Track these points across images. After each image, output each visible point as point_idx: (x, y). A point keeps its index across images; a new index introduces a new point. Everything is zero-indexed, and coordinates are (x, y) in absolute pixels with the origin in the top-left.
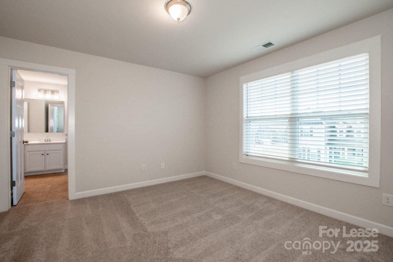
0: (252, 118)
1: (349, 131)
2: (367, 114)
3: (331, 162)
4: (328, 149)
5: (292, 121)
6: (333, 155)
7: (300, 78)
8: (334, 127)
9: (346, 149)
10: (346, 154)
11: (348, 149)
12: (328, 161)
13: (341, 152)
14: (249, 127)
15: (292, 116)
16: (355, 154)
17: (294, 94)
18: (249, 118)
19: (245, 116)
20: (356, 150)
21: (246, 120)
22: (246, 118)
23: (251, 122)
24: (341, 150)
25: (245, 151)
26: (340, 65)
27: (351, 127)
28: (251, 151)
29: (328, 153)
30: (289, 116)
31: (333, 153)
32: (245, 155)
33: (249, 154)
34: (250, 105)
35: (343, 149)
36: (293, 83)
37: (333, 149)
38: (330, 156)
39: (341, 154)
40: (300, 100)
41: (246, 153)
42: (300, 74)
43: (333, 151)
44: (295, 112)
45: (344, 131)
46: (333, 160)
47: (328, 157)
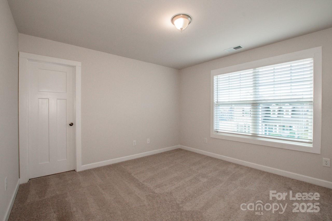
0: (221, 103)
1: (280, 111)
2: (311, 102)
3: (266, 134)
4: (264, 125)
5: (254, 106)
6: (268, 130)
7: (260, 73)
8: (268, 108)
9: (278, 126)
10: (278, 129)
11: (279, 126)
12: (264, 134)
13: (274, 128)
14: (218, 110)
15: (254, 102)
16: (284, 129)
17: (256, 85)
18: (219, 103)
19: (215, 101)
20: (285, 127)
21: (216, 104)
22: (216, 103)
23: (220, 106)
24: (274, 126)
25: (215, 128)
26: (291, 66)
27: (281, 108)
28: (220, 129)
29: (264, 128)
30: (252, 102)
31: (268, 128)
32: (215, 131)
33: (218, 131)
34: (219, 92)
35: (275, 125)
36: (255, 77)
37: (267, 126)
38: (265, 130)
39: (274, 129)
40: (260, 91)
41: (216, 130)
42: (260, 70)
43: (267, 127)
44: (257, 99)
45: (276, 110)
46: (268, 133)
47: (264, 131)
